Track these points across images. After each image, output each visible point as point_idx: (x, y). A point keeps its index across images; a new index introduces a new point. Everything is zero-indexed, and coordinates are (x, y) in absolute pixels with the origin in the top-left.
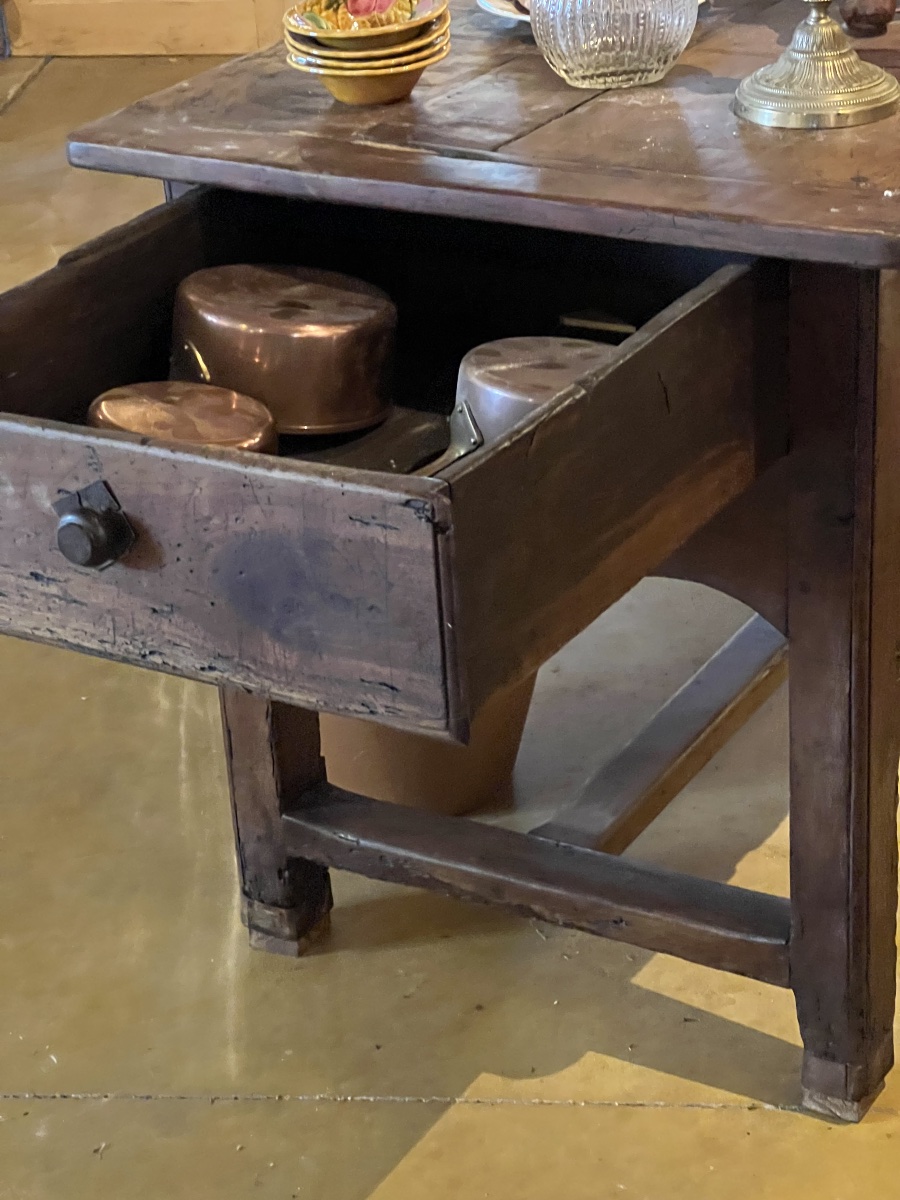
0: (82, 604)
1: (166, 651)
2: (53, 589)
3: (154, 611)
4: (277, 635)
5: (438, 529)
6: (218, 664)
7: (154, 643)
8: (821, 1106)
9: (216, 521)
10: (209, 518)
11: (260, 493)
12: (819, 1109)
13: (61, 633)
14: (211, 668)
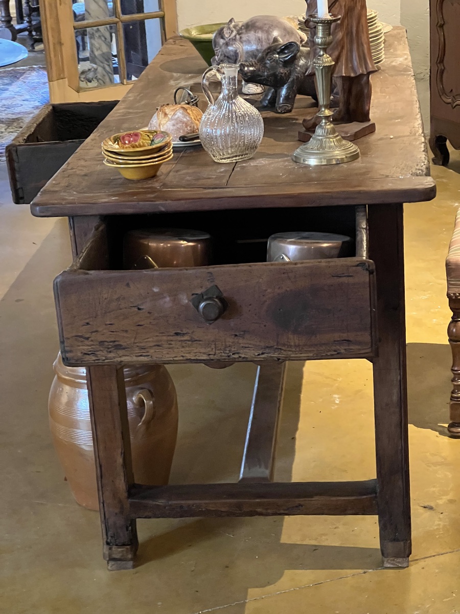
0: (200, 341)
1: (241, 351)
2: (186, 338)
3: (236, 335)
4: (295, 332)
5: (371, 273)
6: (267, 351)
7: (235, 350)
8: (392, 564)
9: (269, 290)
10: (266, 290)
11: (290, 275)
12: (392, 566)
13: (189, 356)
14: (263, 354)
